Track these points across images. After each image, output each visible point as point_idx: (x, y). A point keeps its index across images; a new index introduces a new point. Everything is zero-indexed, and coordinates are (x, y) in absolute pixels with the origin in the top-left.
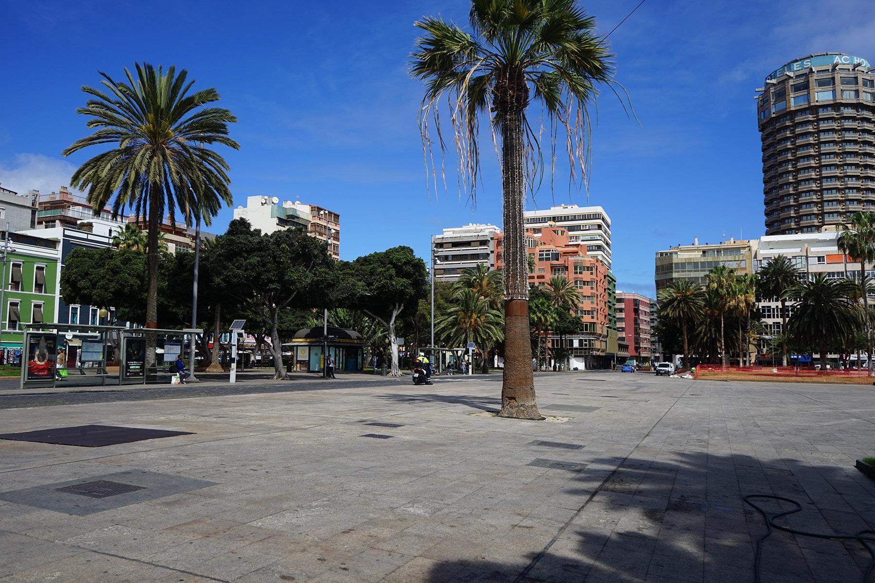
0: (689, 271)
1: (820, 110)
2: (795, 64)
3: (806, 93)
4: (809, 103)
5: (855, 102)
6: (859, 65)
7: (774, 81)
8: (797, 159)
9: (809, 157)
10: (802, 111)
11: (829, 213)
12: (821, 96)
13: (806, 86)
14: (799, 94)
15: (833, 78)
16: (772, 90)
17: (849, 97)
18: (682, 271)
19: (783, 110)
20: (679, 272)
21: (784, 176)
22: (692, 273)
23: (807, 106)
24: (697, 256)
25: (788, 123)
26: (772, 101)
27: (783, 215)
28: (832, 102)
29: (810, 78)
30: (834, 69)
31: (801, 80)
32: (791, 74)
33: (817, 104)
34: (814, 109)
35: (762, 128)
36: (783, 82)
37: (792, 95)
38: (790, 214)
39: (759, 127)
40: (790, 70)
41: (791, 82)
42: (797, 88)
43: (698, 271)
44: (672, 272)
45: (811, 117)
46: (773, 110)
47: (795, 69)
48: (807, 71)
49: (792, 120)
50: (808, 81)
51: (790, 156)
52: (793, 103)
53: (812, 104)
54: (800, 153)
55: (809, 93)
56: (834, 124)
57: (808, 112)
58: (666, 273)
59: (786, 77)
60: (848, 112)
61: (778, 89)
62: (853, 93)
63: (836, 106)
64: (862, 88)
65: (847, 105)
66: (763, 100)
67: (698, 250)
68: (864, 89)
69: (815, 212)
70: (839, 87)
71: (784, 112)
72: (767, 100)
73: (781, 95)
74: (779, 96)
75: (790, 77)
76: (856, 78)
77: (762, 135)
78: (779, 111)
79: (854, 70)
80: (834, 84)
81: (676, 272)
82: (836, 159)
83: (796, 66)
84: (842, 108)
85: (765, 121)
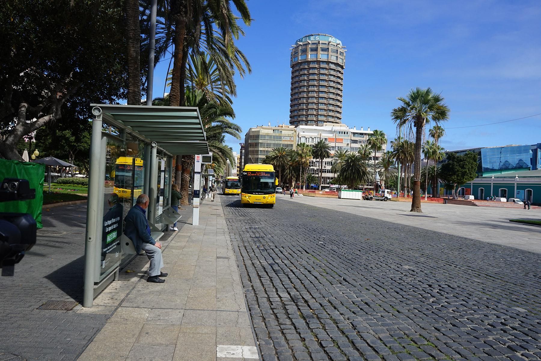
0: (267, 140)
1: (321, 63)
2: (312, 37)
3: (316, 53)
4: (317, 59)
5: (336, 62)
6: (339, 44)
7: (301, 43)
8: (309, 86)
9: (314, 86)
10: (313, 62)
11: (321, 115)
12: (322, 56)
13: (316, 50)
14: (313, 53)
15: (328, 48)
16: (300, 48)
17: (333, 59)
18: (264, 139)
19: (304, 60)
20: (262, 139)
21: (302, 93)
22: (268, 141)
23: (316, 60)
24: (271, 132)
25: (306, 67)
26: (300, 54)
27: (300, 113)
28: (326, 60)
29: (318, 46)
30: (329, 44)
31: (314, 46)
32: (310, 42)
33: (320, 60)
34: (318, 62)
35: (293, 67)
36: (306, 45)
37: (309, 53)
38: (303, 113)
39: (291, 65)
40: (309, 39)
41: (310, 46)
42: (312, 50)
43: (271, 140)
44: (259, 139)
45: (317, 66)
46: (300, 59)
47: (312, 40)
48: (317, 42)
49: (308, 65)
50: (317, 48)
51: (306, 84)
52: (310, 57)
53: (318, 60)
54: (311, 83)
55: (317, 54)
56: (326, 71)
57: (315, 63)
58: (255, 139)
59: (307, 43)
60: (333, 66)
61: (303, 48)
62: (335, 57)
63: (328, 63)
64: (339, 56)
65: (332, 63)
66: (295, 52)
67: (271, 129)
68: (340, 57)
69: (315, 114)
70: (330, 53)
71: (305, 61)
72: (297, 52)
73: (304, 51)
74: (304, 52)
75: (309, 44)
76: (337, 50)
77: (292, 70)
78: (303, 60)
79: (336, 46)
80: (328, 51)
81: (261, 139)
82: (325, 89)
83: (312, 38)
84: (330, 64)
85: (295, 63)
